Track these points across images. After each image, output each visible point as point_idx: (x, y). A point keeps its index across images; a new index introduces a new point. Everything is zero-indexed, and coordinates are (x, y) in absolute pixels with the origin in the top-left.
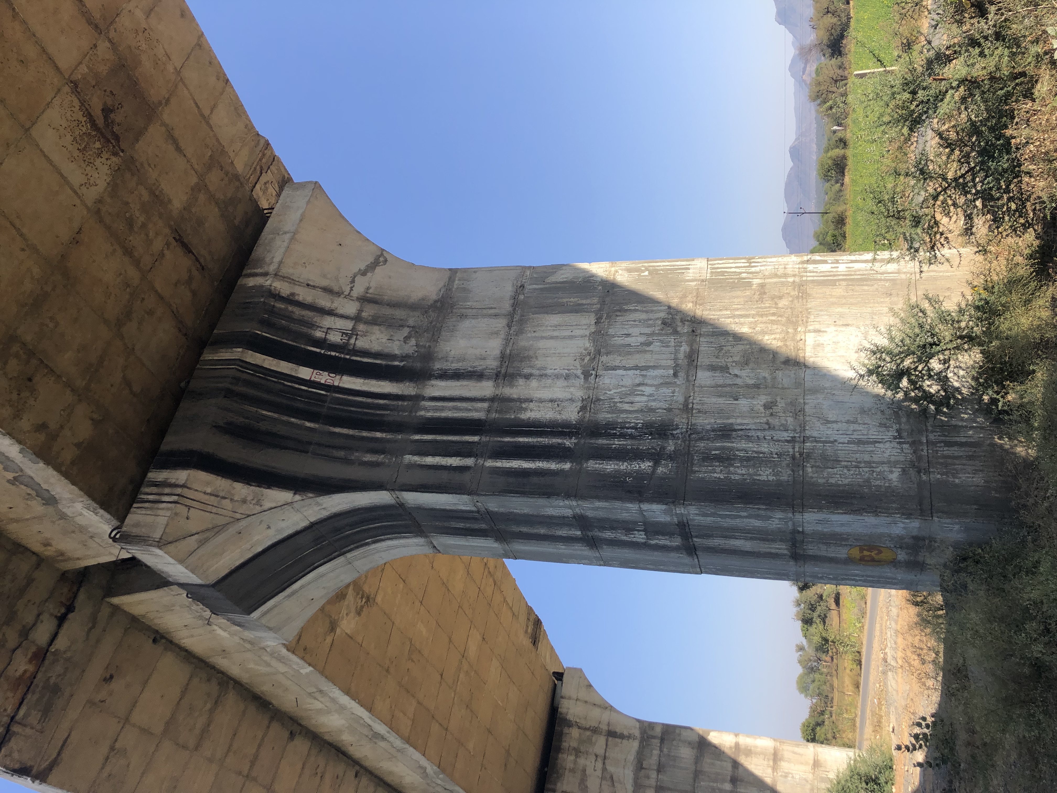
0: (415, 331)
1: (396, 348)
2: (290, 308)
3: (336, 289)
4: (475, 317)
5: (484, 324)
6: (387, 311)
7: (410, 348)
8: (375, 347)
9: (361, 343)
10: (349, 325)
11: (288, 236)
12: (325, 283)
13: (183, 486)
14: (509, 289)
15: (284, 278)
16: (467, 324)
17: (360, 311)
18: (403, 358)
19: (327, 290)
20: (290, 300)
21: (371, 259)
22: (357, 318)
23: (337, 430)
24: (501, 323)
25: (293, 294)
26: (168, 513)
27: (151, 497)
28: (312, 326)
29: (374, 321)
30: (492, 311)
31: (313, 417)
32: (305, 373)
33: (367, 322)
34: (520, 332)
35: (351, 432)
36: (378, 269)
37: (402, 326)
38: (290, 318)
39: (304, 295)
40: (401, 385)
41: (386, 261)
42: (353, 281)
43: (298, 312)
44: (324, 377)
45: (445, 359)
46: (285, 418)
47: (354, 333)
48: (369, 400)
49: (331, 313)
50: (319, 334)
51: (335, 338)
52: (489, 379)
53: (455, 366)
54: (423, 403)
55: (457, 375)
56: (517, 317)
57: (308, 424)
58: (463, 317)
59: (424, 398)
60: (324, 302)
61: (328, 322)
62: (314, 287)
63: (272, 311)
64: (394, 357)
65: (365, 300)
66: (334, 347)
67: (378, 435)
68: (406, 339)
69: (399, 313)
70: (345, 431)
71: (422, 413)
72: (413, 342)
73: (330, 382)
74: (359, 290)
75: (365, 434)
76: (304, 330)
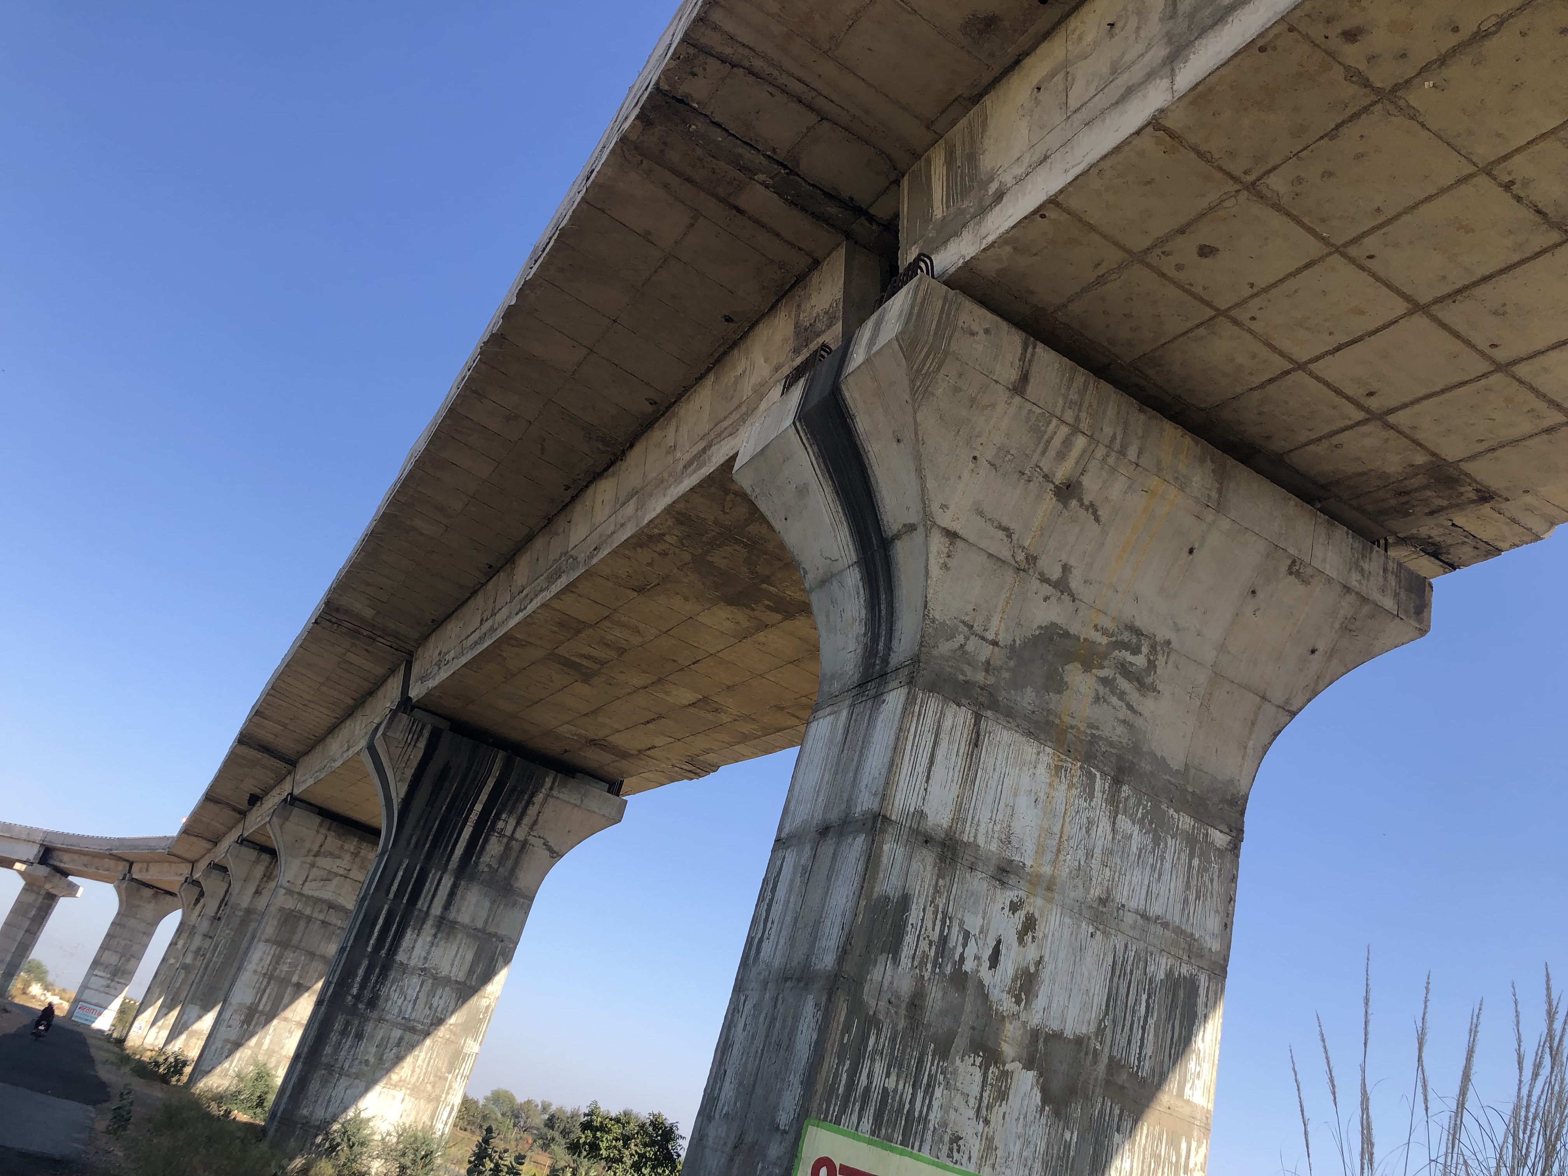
0: (494, 871)
1: (485, 859)
2: (524, 802)
3: (535, 828)
4: (490, 909)
5: (483, 914)
6: (513, 856)
7: (483, 867)
8: (488, 847)
9: (494, 839)
10: (508, 832)
11: (578, 802)
12: (540, 821)
13: (415, 746)
14: (502, 932)
15: (545, 800)
16: (487, 904)
17: (517, 840)
18: (477, 863)
19: (535, 822)
20: (529, 802)
21: (556, 849)
22: (512, 838)
23: (437, 823)
24: (480, 925)
25: (534, 804)
26: (400, 738)
27: (414, 728)
28: (510, 813)
29: (508, 847)
30: (491, 920)
31: (449, 809)
32: (478, 807)
33: (507, 844)
34: (468, 935)
35: (434, 830)
36: (547, 853)
37: (500, 863)
38: (517, 801)
39: (532, 811)
40: (457, 860)
41: (553, 857)
42: (539, 837)
43: (521, 806)
44: (474, 817)
45: (467, 889)
46: (450, 796)
47: (501, 834)
48: (453, 841)
49: (518, 823)
50: (504, 816)
51: (500, 825)
52: (442, 913)
53: (459, 894)
54: (440, 873)
55: (452, 894)
56: (480, 934)
57: (444, 807)
58: (493, 902)
59: (443, 873)
60: (526, 821)
61: (512, 822)
62: (538, 816)
63: (523, 792)
64: (479, 857)
65: (525, 844)
66: (494, 824)
67: (427, 845)
68: (489, 866)
69: (510, 863)
70: (436, 826)
71: (433, 871)
72: (486, 869)
73: (470, 820)
74: (532, 840)
75: (431, 837)
76: (508, 809)
